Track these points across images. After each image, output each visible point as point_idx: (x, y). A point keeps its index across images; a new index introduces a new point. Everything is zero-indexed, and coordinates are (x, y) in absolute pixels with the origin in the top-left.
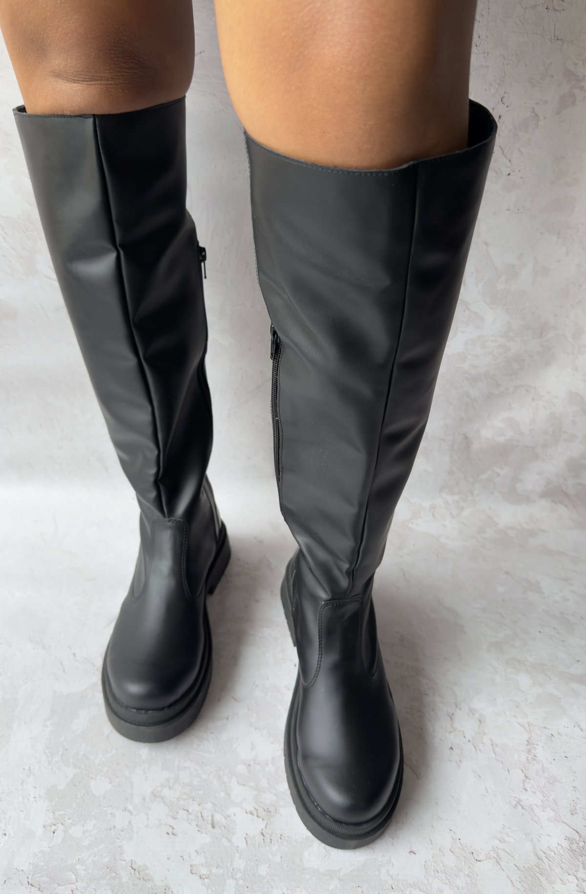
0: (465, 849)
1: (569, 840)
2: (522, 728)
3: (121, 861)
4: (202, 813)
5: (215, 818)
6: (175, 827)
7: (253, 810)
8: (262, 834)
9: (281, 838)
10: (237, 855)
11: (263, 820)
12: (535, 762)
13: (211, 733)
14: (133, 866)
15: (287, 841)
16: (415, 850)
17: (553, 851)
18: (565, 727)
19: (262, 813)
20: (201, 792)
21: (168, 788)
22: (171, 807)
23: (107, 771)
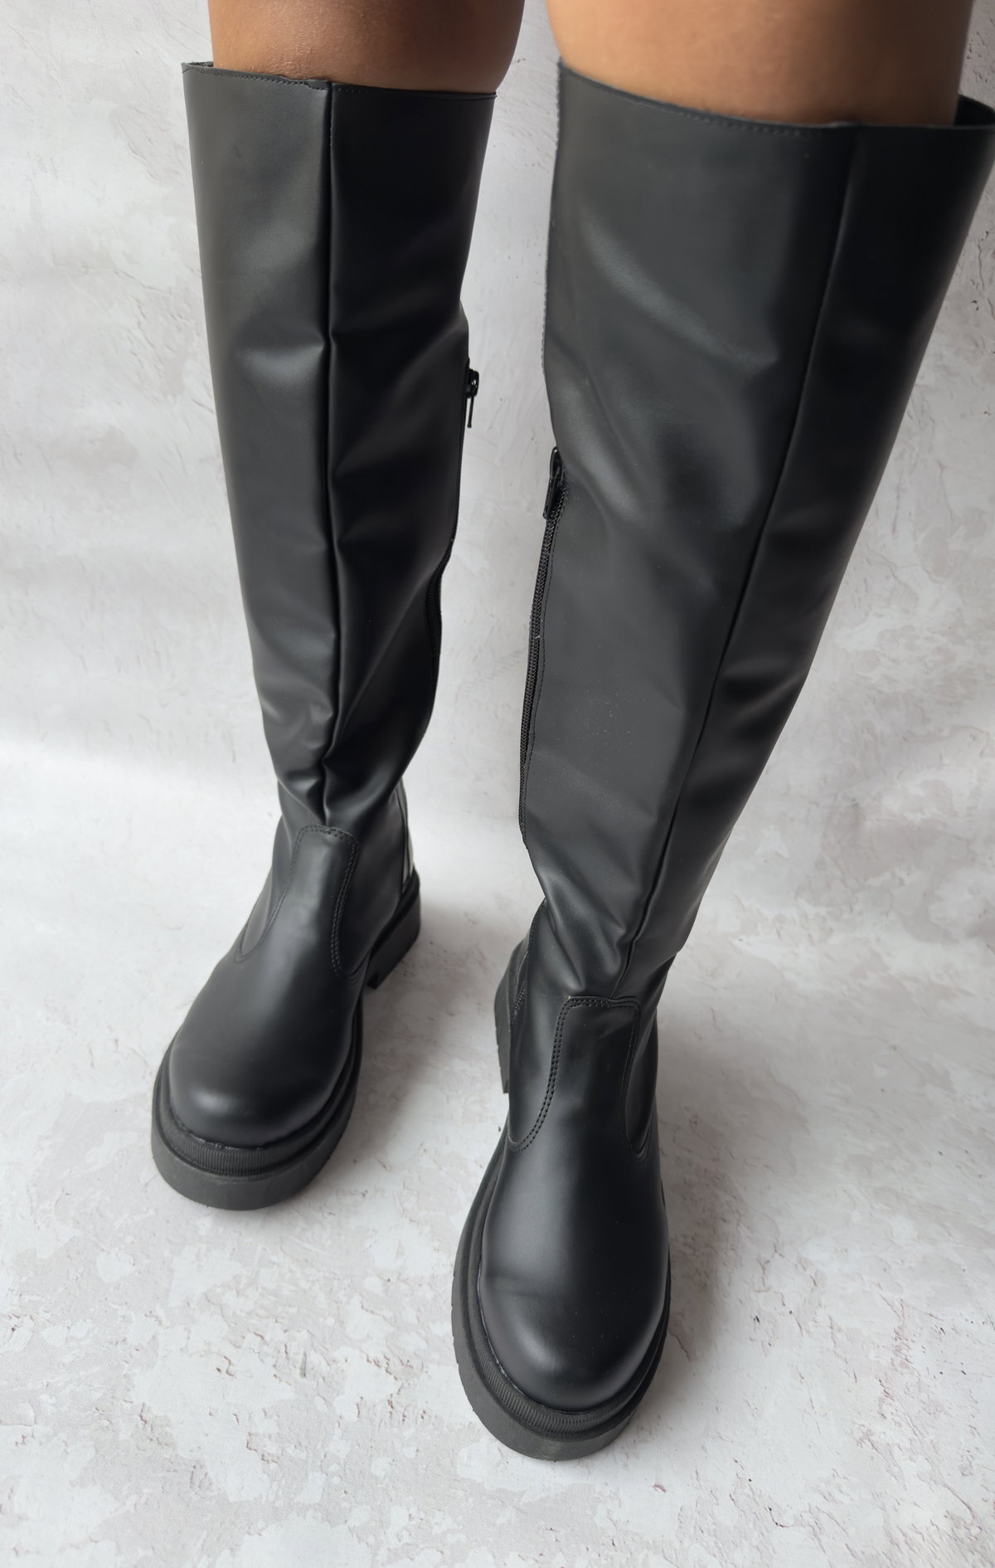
0: (757, 1498)
1: (952, 1518)
2: (889, 1308)
3: (123, 1403)
4: (288, 1345)
5: (308, 1360)
6: (233, 1361)
7: (381, 1358)
8: (390, 1403)
9: (422, 1417)
10: (338, 1432)
11: (396, 1378)
12: (906, 1370)
13: (330, 1213)
14: (144, 1416)
15: (433, 1424)
16: (665, 1484)
17: (921, 1533)
18: (966, 1320)
19: (396, 1366)
20: (293, 1310)
21: (234, 1291)
22: (234, 1325)
23: (132, 1243)
